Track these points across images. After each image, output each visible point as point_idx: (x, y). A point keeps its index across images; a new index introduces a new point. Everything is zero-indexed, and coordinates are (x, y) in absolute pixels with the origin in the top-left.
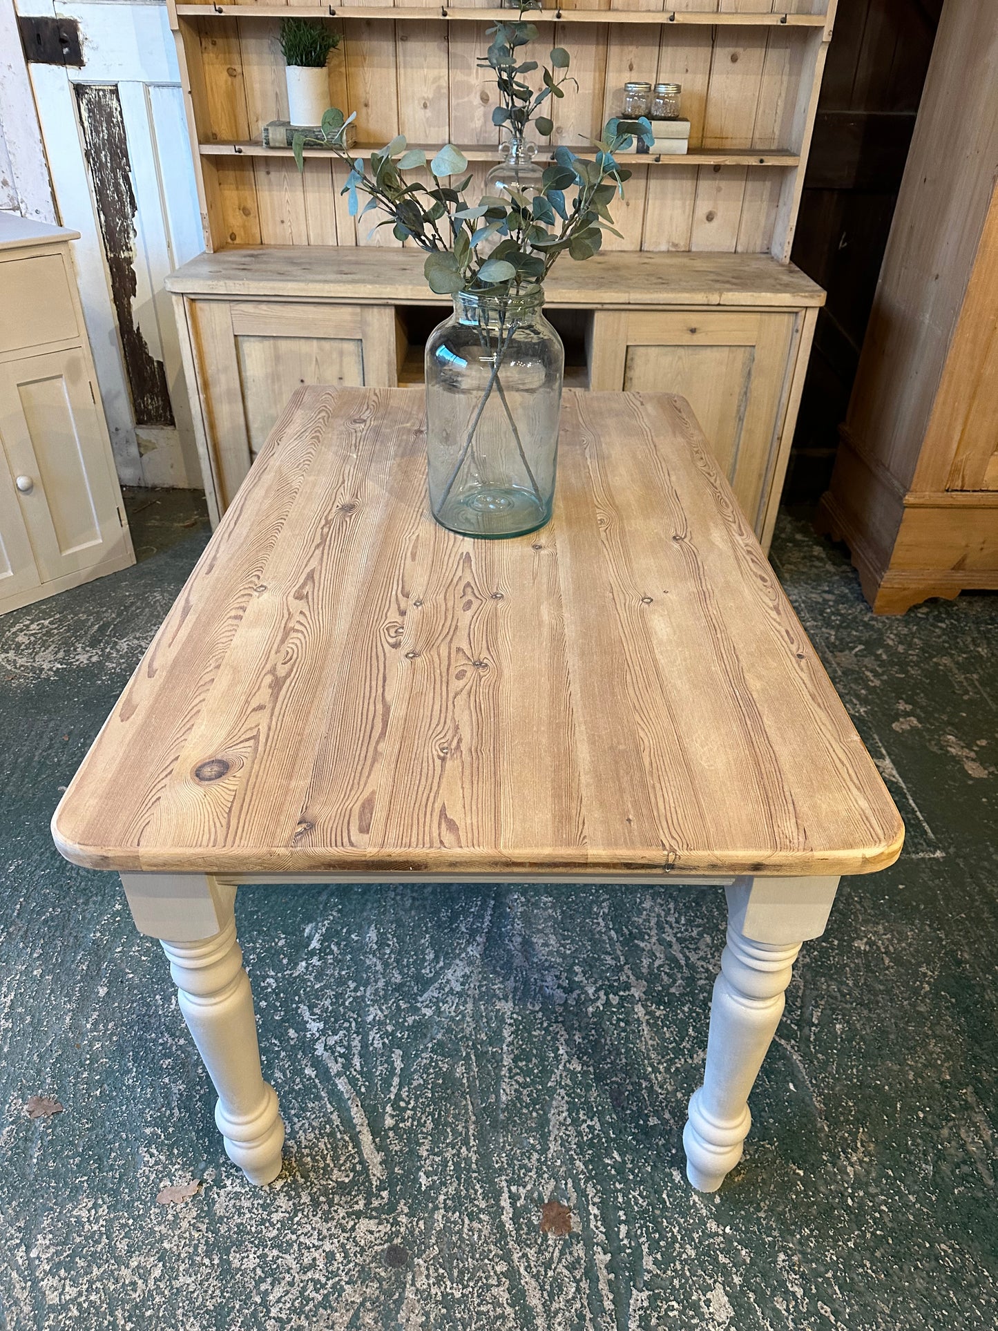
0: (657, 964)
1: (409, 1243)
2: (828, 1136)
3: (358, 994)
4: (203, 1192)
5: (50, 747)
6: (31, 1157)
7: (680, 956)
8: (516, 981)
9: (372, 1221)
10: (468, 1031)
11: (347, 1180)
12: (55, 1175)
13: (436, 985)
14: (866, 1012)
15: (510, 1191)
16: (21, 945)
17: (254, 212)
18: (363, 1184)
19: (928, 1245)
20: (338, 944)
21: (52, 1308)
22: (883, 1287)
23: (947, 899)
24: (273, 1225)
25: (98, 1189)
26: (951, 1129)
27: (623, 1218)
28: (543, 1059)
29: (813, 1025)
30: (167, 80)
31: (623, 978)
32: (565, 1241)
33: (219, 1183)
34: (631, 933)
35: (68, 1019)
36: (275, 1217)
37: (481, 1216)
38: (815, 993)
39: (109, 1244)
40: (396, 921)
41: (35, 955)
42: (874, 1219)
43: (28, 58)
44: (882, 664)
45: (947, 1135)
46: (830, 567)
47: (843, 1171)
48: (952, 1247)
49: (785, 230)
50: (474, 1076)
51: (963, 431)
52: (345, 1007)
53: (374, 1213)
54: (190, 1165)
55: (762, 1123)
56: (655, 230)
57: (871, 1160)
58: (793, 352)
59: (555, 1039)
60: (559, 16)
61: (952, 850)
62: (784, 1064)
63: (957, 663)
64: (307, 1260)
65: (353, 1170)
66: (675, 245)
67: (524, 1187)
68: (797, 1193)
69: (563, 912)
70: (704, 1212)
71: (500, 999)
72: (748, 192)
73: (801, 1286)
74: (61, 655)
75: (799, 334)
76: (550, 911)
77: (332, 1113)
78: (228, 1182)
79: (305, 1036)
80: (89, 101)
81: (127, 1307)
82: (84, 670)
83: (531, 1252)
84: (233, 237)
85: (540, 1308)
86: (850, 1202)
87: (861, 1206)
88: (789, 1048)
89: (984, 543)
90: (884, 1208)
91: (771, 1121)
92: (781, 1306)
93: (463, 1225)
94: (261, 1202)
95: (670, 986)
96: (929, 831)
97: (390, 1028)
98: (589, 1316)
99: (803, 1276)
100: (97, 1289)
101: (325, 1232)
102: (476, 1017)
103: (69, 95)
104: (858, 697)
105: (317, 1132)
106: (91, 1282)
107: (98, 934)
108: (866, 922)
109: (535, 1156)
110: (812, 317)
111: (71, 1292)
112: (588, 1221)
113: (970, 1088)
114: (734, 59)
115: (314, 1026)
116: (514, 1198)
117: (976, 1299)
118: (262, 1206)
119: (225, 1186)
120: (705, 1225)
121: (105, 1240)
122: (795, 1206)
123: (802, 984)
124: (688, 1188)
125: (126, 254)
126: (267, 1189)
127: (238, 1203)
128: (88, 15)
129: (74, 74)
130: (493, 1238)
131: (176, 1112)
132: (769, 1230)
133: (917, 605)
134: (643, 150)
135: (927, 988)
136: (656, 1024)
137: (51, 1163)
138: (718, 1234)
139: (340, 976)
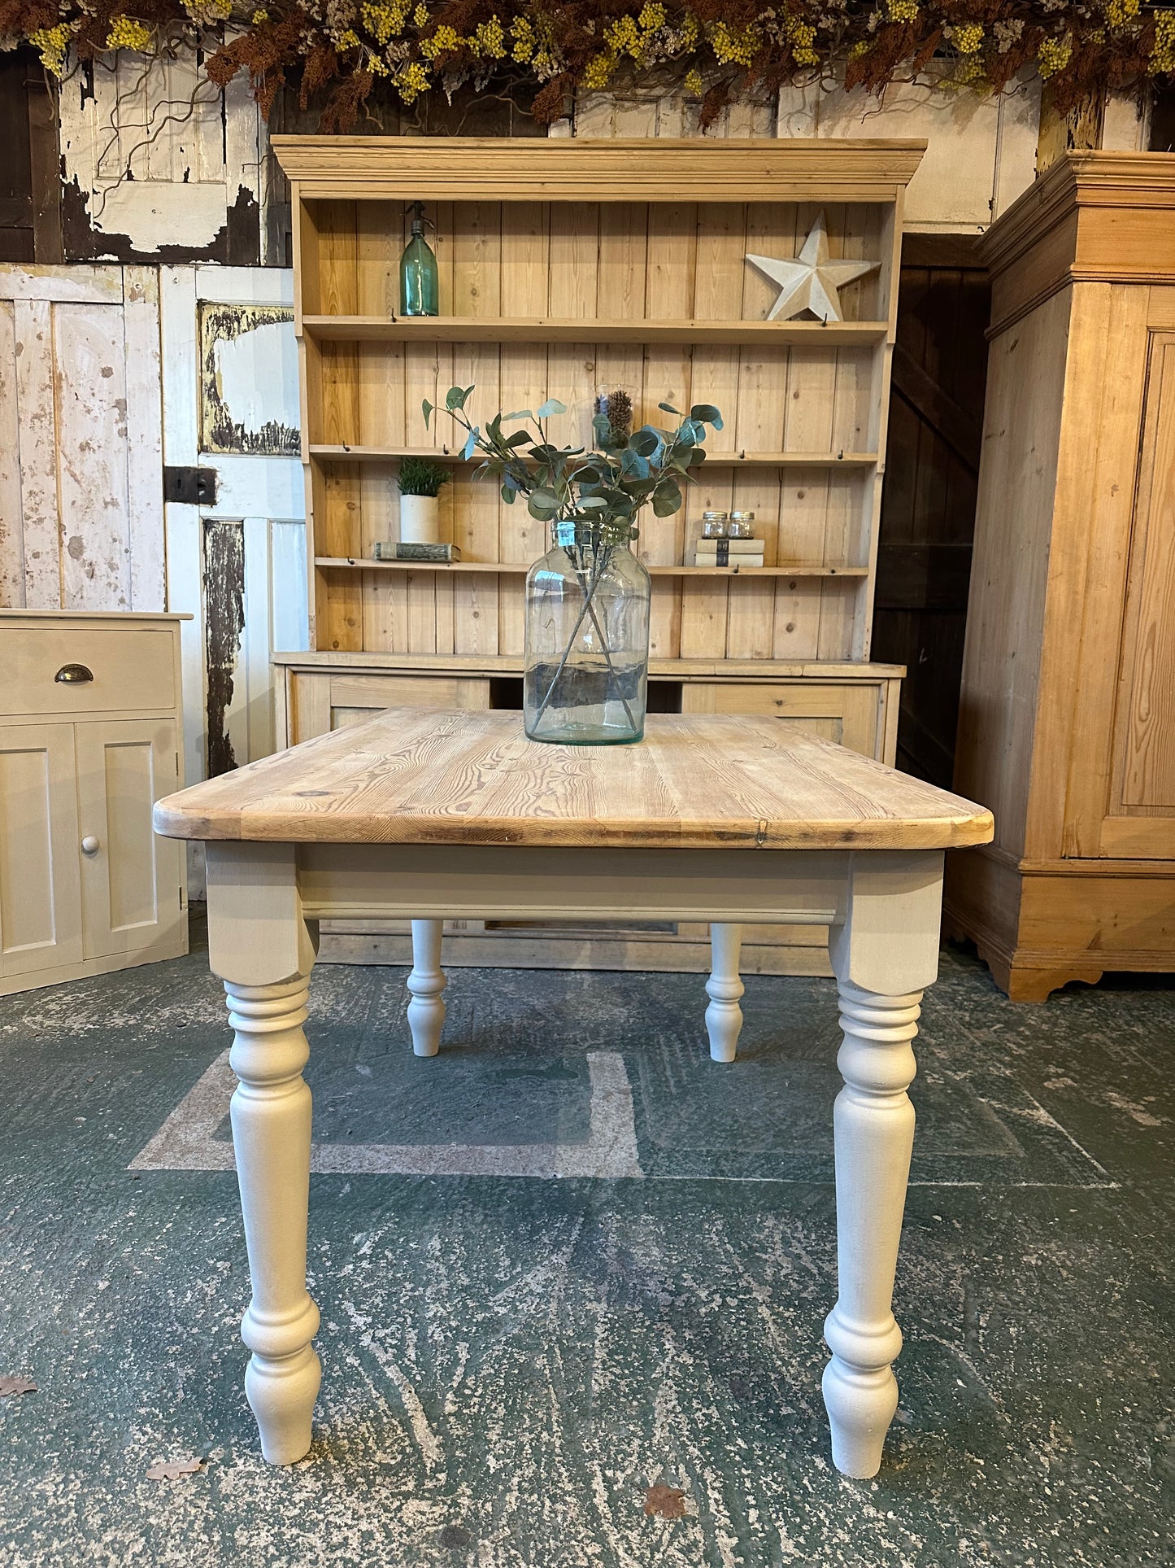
0: (783, 1272)
1: (471, 1525)
2: (1011, 1428)
3: (417, 1293)
4: (206, 1470)
5: (70, 1088)
7: (811, 1267)
8: (610, 1285)
9: (423, 1502)
10: (551, 1327)
11: (393, 1462)
12: (19, 1450)
13: (513, 1287)
14: (1045, 1318)
15: (604, 1475)
16: (10, 1245)
17: (358, 623)
18: (414, 1465)
19: (1157, 1535)
20: (393, 1251)
23: (1130, 1222)
24: (294, 1505)
25: (69, 1465)
26: (1168, 1422)
27: (754, 1502)
28: (645, 1353)
29: (981, 1328)
30: (290, 517)
31: (743, 1284)
32: (677, 1524)
33: (228, 1462)
34: (750, 1247)
35: (57, 1308)
36: (297, 1497)
37: (567, 1498)
38: (981, 1301)
39: (79, 1519)
40: (464, 1233)
41: (26, 1253)
42: (1083, 1509)
43: (166, 499)
44: (1026, 1038)
45: (1164, 1429)
46: (956, 967)
47: (1036, 1462)
49: (862, 633)
50: (558, 1368)
51: (1067, 793)
52: (400, 1305)
53: (426, 1494)
54: (192, 1445)
55: (925, 1416)
56: (738, 640)
57: (1069, 1451)
58: (881, 722)
59: (660, 1335)
61: (1129, 1183)
62: (948, 1363)
63: (1110, 1038)
64: (336, 1538)
65: (402, 1451)
66: (758, 654)
67: (623, 1471)
68: (978, 1481)
69: (667, 1229)
70: (858, 1498)
71: (591, 1301)
72: (824, 607)
74: (95, 1018)
75: (884, 705)
76: (652, 1227)
77: (377, 1398)
78: (240, 1462)
79: (348, 1329)
80: (216, 534)
82: (118, 1030)
83: (633, 1536)
86: (1048, 1491)
87: (1063, 1495)
88: (952, 1347)
89: (1116, 917)
90: (1093, 1497)
91: (937, 1413)
93: (543, 1507)
94: (280, 1482)
95: (800, 1291)
96: (1099, 1166)
97: (454, 1324)
99: (995, 1562)
101: (362, 1512)
102: (562, 1315)
103: (197, 529)
104: (1000, 1062)
105: (357, 1416)
106: (48, 1556)
107: (105, 1236)
108: (1036, 1241)
109: (637, 1442)
110: (895, 688)
112: (707, 1505)
114: (801, 496)
115: (360, 1321)
116: (609, 1483)
118: (281, 1485)
119: (235, 1465)
120: (861, 1509)
121: (73, 1514)
122: (976, 1493)
123: (963, 1292)
124: (835, 1474)
125: (227, 665)
126: (290, 1469)
127: (250, 1482)
128: (226, 466)
129: (206, 511)
130: (582, 1520)
131: (181, 1394)
132: (945, 1517)
133: (1056, 991)
134: (722, 563)
135: (1118, 1296)
136: (784, 1323)
137: (15, 1439)
138: (879, 1520)
139: (395, 1278)
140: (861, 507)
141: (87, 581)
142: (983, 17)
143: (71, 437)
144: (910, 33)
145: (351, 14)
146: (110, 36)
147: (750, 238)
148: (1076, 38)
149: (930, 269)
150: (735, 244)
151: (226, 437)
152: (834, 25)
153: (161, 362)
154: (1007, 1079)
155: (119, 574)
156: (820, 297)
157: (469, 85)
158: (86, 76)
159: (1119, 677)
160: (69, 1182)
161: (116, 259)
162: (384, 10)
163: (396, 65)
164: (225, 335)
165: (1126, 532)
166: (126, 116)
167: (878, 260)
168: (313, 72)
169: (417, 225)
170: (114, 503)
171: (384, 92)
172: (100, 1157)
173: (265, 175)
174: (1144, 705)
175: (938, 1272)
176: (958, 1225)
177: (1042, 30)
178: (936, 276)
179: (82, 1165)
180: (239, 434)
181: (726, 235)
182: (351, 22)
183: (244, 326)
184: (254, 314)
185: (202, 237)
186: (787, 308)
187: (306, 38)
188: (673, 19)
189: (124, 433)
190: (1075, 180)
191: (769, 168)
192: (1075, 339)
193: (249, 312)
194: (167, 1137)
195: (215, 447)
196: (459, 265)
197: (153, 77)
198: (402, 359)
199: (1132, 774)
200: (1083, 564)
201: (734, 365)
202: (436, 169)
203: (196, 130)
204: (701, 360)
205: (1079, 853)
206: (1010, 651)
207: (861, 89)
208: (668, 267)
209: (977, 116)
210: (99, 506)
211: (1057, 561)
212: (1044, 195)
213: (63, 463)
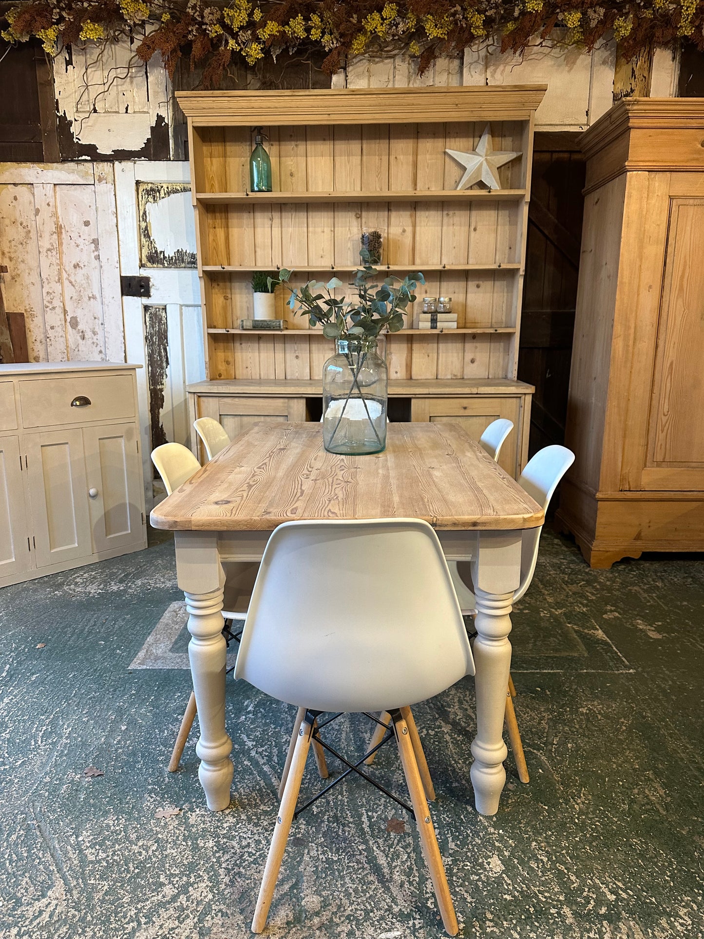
0: (458, 718)
1: (306, 837)
2: (562, 792)
3: (277, 730)
4: (182, 813)
5: (94, 625)
6: (80, 798)
10: (342, 746)
11: (269, 809)
12: (94, 805)
14: (587, 739)
15: (367, 814)
16: (76, 708)
17: (232, 363)
19: (625, 840)
20: (264, 709)
21: (92, 862)
22: (595, 858)
23: (637, 690)
24: (224, 828)
25: (119, 812)
26: (639, 789)
29: (554, 744)
30: (192, 303)
31: (437, 723)
32: (401, 836)
33: (192, 810)
35: (103, 739)
36: (225, 825)
37: (350, 825)
38: (555, 731)
39: (126, 835)
41: (84, 712)
42: (592, 829)
43: (123, 294)
44: (597, 590)
45: (637, 792)
46: (564, 548)
47: (573, 807)
48: (640, 840)
49: (513, 364)
51: (623, 456)
52: (268, 736)
54: (175, 802)
56: (444, 368)
57: (589, 803)
58: (521, 418)
60: (388, 268)
61: (640, 669)
62: (536, 762)
64: (244, 843)
66: (455, 375)
67: (376, 813)
68: (544, 816)
70: (486, 824)
72: (492, 349)
73: (546, 856)
74: (102, 586)
75: (522, 409)
77: (260, 780)
78: (197, 810)
79: (244, 748)
80: (151, 313)
81: (135, 862)
82: (115, 593)
83: (380, 841)
84: (220, 375)
85: (385, 865)
86: (577, 821)
87: (583, 822)
88: (539, 754)
89: (650, 522)
90: (598, 823)
91: (528, 785)
92: (533, 865)
93: (339, 829)
94: (217, 818)
95: (466, 727)
96: (626, 661)
98: (415, 868)
99: (547, 852)
100: (118, 855)
101: (255, 831)
102: (348, 740)
103: (141, 310)
104: (581, 604)
105: (251, 789)
106: (114, 852)
107: (122, 703)
108: (587, 700)
109: (383, 799)
110: (529, 399)
111: (102, 855)
112: (415, 828)
113: (651, 772)
114: (478, 286)
115: (250, 744)
116: (370, 818)
117: (655, 864)
118: (217, 820)
119: (195, 811)
120: (487, 829)
121: (123, 833)
122: (542, 822)
123: (547, 727)
124: (476, 813)
125: (160, 387)
126: (221, 813)
127: (203, 819)
128: (155, 275)
129: (145, 301)
130: (357, 834)
131: (167, 779)
132: (526, 832)
133: (617, 562)
134: (434, 327)
135: (624, 728)
136: (457, 743)
137: (92, 801)
138: (495, 834)
139: (266, 722)
140: (512, 292)
141: (81, 341)
142: (582, 7)
143: (69, 260)
144: (539, 17)
145: (218, 15)
146: (81, 33)
147: (448, 140)
148: (636, 16)
149: (552, 152)
150: (439, 143)
151: (155, 258)
152: (495, 13)
153: (117, 217)
154: (583, 613)
155: (98, 337)
156: (488, 174)
157: (286, 51)
158: (68, 53)
159: (652, 392)
160: (101, 676)
161: (89, 158)
162: (236, 12)
163: (244, 43)
164: (152, 200)
165: (656, 312)
166: (91, 75)
167: (520, 151)
168: (197, 50)
169: (259, 138)
170: (94, 297)
171: (238, 59)
172: (114, 663)
173: (171, 108)
174: (666, 407)
175: (536, 717)
176: (548, 693)
177: (616, 11)
178: (555, 156)
179: (105, 667)
180: (162, 256)
181: (434, 138)
182: (218, 20)
183: (162, 195)
184: (168, 188)
185: (137, 144)
186: (469, 181)
187: (192, 30)
188: (402, 14)
189: (98, 258)
190: (628, 113)
191: (457, 103)
192: (628, 204)
193: (165, 186)
194: (147, 652)
195: (149, 264)
196: (283, 159)
197: (105, 52)
198: (252, 214)
199: (659, 444)
200: (632, 330)
201: (440, 213)
202: (269, 108)
203: (132, 82)
204: (421, 210)
205: (630, 488)
206: (593, 376)
207: (510, 51)
208: (401, 157)
209: (579, 62)
210: (86, 299)
211: (618, 329)
212: (612, 120)
213: (65, 275)
